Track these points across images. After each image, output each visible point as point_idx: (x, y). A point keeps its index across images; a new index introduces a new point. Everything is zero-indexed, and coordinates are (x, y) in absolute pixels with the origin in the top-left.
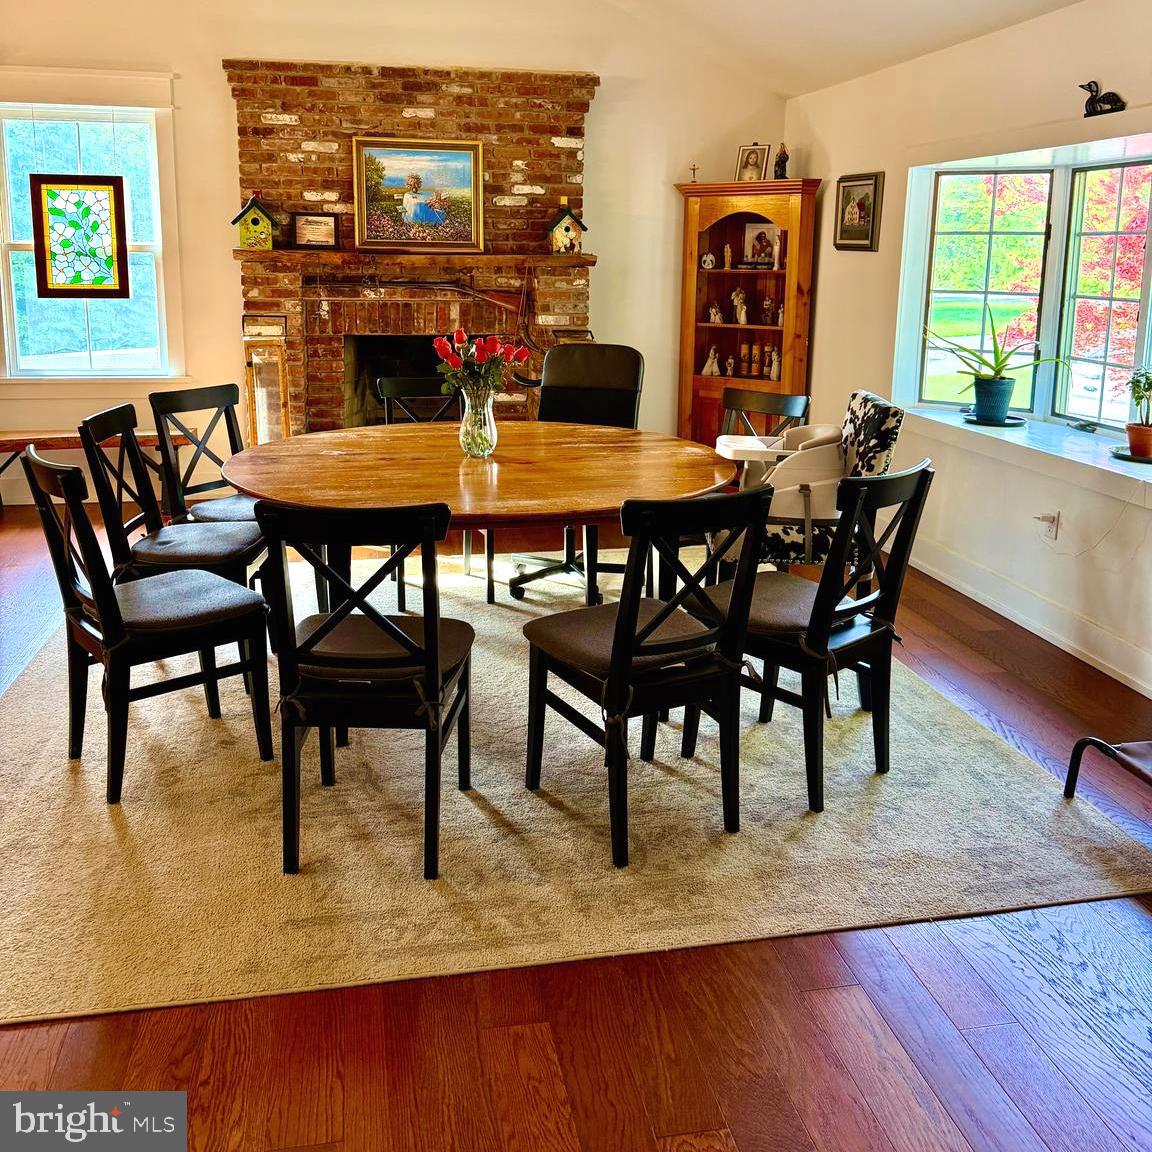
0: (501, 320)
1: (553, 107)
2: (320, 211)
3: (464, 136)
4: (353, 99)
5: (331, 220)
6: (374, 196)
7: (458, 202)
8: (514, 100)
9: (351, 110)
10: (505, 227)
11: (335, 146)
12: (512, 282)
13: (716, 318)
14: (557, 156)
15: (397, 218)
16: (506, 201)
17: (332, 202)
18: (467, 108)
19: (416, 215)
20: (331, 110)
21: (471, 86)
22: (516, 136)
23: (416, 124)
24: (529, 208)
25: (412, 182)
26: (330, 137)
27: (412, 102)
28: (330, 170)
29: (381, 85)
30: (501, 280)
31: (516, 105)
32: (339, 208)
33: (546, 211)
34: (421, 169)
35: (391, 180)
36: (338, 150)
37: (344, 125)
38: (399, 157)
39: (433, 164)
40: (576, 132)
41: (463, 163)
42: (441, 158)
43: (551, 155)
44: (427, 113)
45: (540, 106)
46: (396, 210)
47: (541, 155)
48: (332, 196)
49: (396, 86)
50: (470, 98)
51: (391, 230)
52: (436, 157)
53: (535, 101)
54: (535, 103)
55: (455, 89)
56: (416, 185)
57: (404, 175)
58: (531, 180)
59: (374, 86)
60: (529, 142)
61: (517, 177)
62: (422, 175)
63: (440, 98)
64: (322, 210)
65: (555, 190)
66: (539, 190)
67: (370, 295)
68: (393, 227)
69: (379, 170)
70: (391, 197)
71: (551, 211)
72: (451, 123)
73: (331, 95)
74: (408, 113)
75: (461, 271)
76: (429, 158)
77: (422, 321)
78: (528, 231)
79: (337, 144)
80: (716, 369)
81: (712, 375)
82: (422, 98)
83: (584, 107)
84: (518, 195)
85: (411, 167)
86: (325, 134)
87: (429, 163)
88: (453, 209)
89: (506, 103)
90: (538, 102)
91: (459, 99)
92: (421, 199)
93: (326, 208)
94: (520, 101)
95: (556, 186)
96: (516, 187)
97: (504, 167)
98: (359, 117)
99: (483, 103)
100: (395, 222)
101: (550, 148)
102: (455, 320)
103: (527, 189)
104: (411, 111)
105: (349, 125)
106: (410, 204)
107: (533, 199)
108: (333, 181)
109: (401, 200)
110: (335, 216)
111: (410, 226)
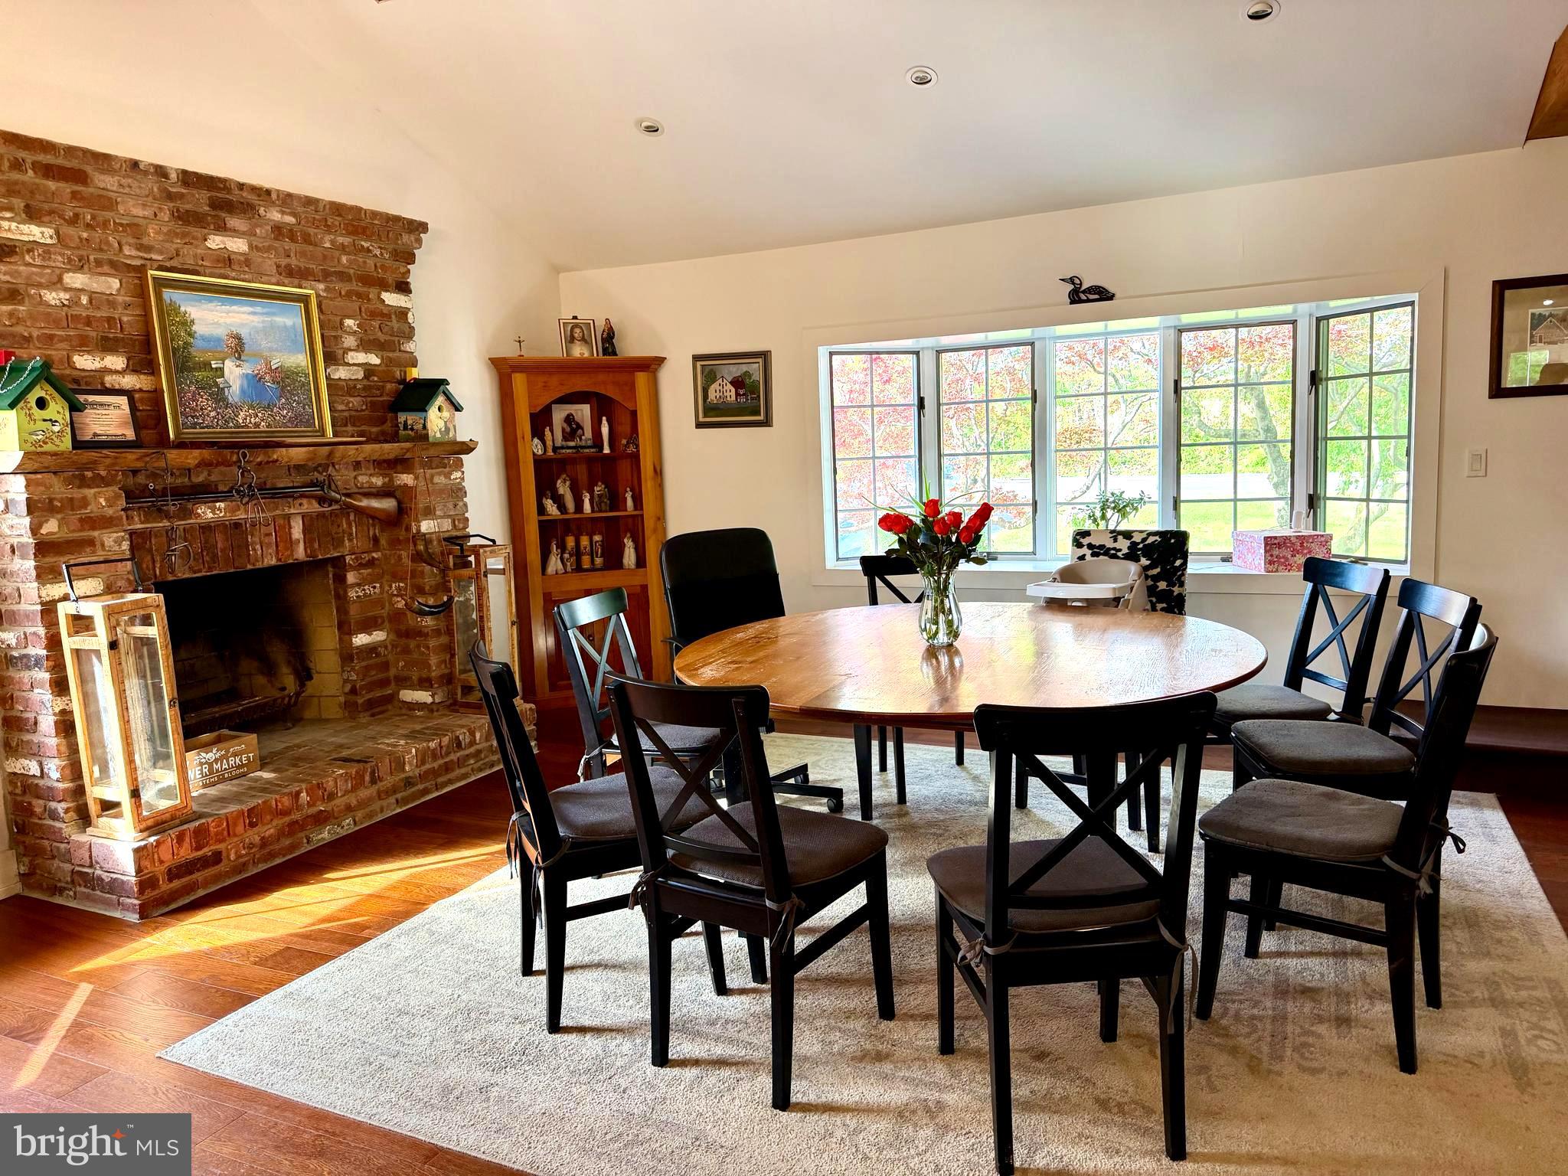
0: (351, 534)
1: (381, 254)
2: (99, 387)
3: (286, 281)
4: (138, 211)
5: (123, 401)
6: (183, 363)
7: (293, 373)
8: (340, 240)
9: (134, 229)
10: (344, 408)
11: (115, 283)
12: (374, 480)
13: (551, 508)
14: (388, 316)
15: (219, 396)
16: (341, 373)
17: (117, 372)
18: (287, 244)
19: (243, 391)
20: (105, 224)
21: (294, 214)
22: (345, 287)
23: (226, 261)
24: (365, 382)
25: (232, 342)
26: (106, 269)
27: (222, 228)
28: (110, 320)
29: (182, 196)
30: (363, 479)
31: (343, 248)
32: (129, 381)
33: (383, 387)
34: (243, 325)
35: (204, 338)
36: (119, 290)
37: (127, 251)
38: (211, 305)
39: (256, 318)
40: (404, 288)
41: (291, 319)
42: (265, 310)
43: (382, 315)
44: (238, 245)
45: (369, 251)
46: (217, 385)
47: (373, 314)
48: (116, 362)
49: (199, 201)
50: (291, 231)
51: (213, 414)
52: (259, 309)
53: (363, 243)
54: (362, 246)
55: (275, 216)
56: (238, 347)
57: (221, 332)
58: (365, 345)
59: (170, 197)
60: (359, 295)
61: (350, 341)
62: (244, 333)
63: (257, 226)
64: (103, 384)
65: (390, 360)
66: (374, 360)
67: (206, 513)
68: (215, 409)
69: (187, 324)
70: (207, 365)
71: (389, 386)
72: (269, 263)
73: (107, 203)
74: (215, 242)
75: (316, 469)
76: (251, 309)
77: (258, 547)
78: (367, 412)
79: (117, 281)
80: (560, 566)
81: (557, 574)
82: (234, 222)
83: (410, 258)
84: (354, 365)
85: (229, 321)
86: (99, 263)
87: (251, 317)
88: (286, 380)
89: (332, 242)
90: (366, 245)
91: (278, 230)
92: (247, 369)
93: (110, 380)
94: (346, 240)
95: (391, 355)
96: (351, 354)
97: (335, 328)
98: (145, 241)
99: (307, 239)
100: (217, 401)
101: (381, 306)
102: (298, 541)
103: (360, 357)
104: (218, 239)
105: (134, 253)
106: (234, 375)
107: (369, 370)
108: (116, 340)
109: (222, 370)
110: (128, 393)
111: (237, 408)
